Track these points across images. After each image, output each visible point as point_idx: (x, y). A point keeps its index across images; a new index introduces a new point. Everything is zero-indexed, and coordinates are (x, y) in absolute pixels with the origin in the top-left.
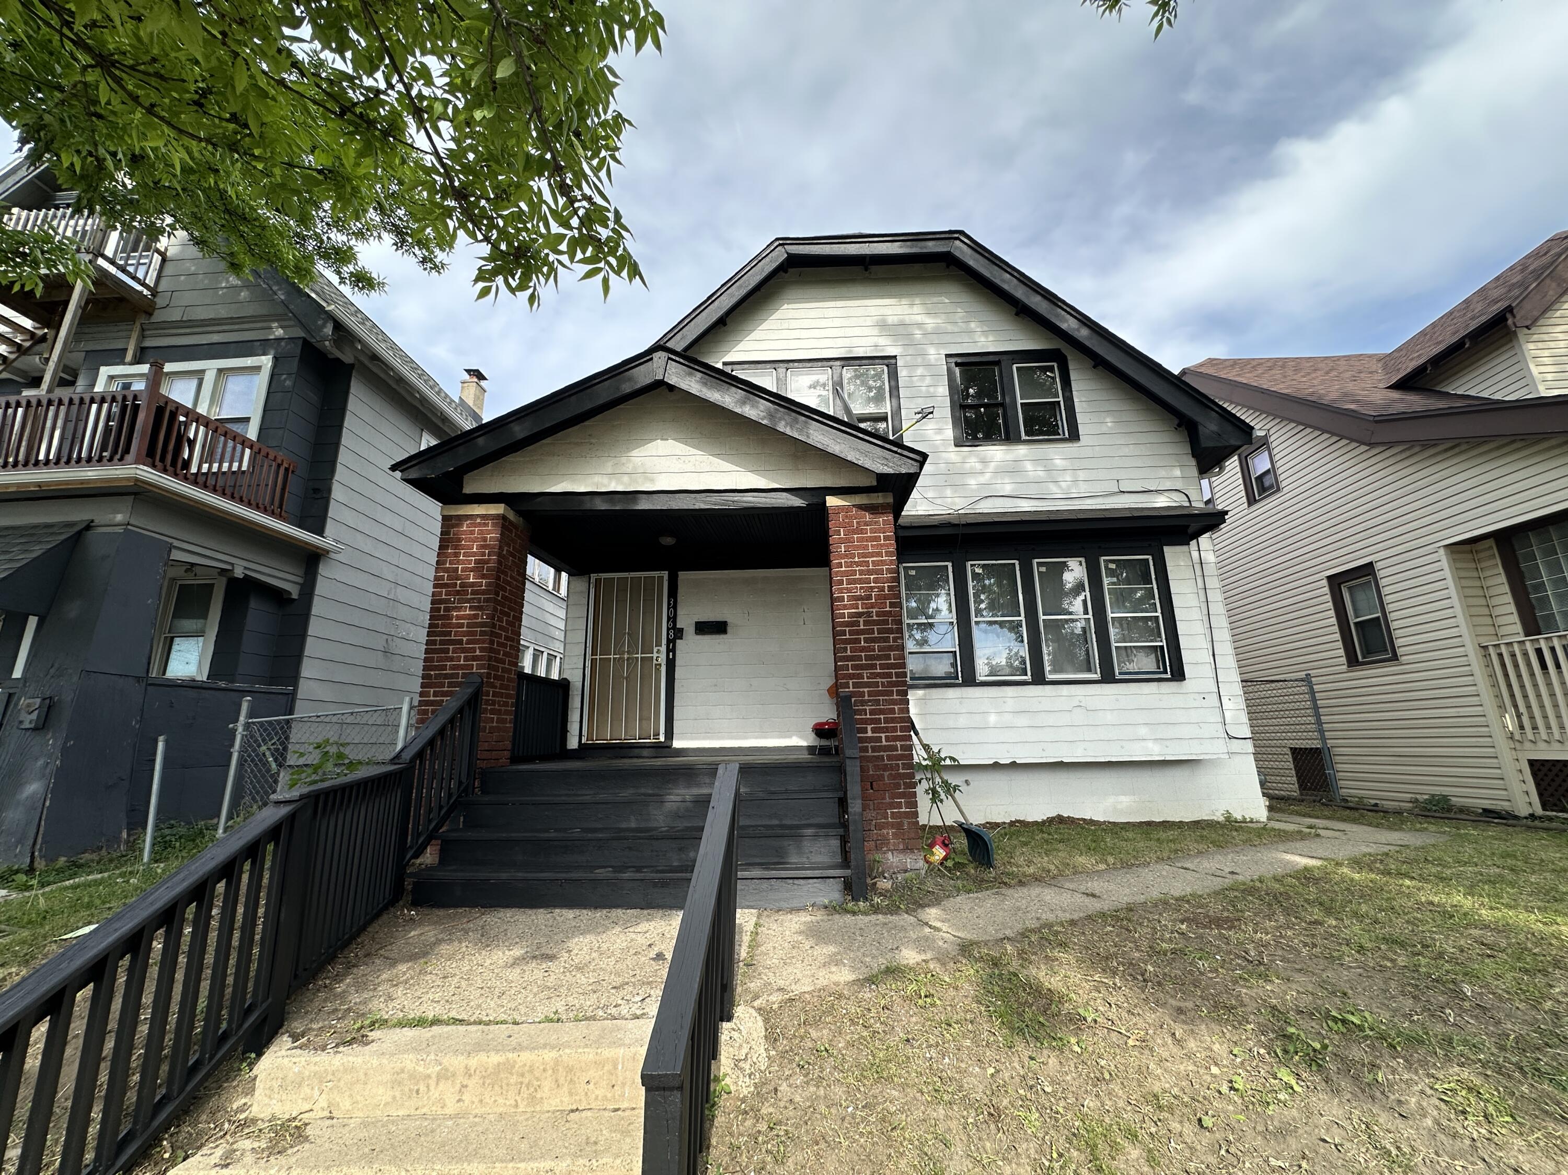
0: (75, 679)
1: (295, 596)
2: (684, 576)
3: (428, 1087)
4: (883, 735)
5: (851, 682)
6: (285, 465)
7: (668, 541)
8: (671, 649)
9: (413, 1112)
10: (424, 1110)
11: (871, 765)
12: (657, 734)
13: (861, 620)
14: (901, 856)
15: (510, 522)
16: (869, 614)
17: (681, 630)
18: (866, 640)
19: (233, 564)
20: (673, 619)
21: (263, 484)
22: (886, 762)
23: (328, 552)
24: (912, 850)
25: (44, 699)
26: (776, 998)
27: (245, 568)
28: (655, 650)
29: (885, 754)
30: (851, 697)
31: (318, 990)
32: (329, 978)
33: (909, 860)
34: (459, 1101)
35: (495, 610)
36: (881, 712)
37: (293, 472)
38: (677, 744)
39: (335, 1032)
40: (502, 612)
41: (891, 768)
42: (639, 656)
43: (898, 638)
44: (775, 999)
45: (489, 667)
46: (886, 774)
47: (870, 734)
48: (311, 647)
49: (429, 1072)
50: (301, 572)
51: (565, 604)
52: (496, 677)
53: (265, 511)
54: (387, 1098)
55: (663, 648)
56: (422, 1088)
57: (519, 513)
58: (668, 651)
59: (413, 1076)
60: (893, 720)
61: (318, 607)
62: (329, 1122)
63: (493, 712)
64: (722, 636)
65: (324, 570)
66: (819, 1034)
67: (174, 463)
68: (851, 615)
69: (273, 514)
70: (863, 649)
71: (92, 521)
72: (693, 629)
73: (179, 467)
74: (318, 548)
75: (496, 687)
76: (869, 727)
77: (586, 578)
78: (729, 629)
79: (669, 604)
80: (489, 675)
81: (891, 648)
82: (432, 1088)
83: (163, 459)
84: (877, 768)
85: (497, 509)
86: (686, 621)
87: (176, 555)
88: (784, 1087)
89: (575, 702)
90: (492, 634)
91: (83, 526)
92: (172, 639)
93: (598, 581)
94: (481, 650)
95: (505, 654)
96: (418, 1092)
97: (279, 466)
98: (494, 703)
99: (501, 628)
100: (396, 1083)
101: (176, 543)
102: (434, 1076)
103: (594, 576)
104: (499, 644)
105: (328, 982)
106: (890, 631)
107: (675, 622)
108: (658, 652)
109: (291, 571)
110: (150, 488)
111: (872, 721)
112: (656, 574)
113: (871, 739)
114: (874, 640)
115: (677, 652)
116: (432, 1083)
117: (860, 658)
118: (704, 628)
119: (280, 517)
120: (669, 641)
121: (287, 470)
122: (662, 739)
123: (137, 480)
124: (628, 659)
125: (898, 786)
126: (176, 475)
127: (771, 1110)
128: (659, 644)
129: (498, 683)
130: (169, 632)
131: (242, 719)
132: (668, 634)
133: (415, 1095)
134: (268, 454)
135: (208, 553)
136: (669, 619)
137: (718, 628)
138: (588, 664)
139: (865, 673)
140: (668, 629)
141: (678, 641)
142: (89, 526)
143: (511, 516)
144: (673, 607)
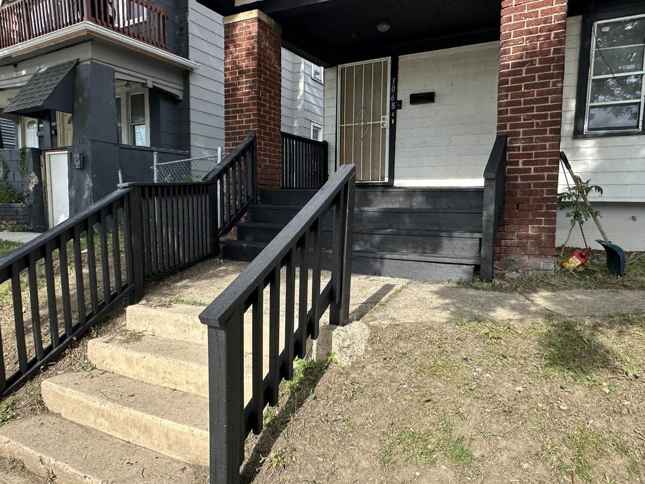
0: (89, 144)
1: (181, 98)
2: (403, 59)
3: (189, 330)
4: (532, 167)
5: (508, 124)
6: (162, 14)
7: (384, 28)
8: (393, 117)
9: (184, 340)
10: (188, 340)
11: (518, 191)
12: (383, 178)
13: (524, 69)
14: (536, 260)
15: (264, 23)
16: (532, 63)
17: (400, 102)
18: (526, 87)
19: (146, 80)
20: (394, 94)
21: (152, 28)
22: (532, 188)
23: (192, 69)
24: (546, 256)
25: (80, 154)
26: (387, 322)
27: (153, 82)
28: (382, 117)
29: (532, 182)
30: (507, 136)
31: (164, 286)
32: (170, 282)
33: (542, 263)
34: (202, 339)
35: (259, 88)
36: (533, 148)
37: (167, 18)
38: (397, 183)
39: (160, 301)
40: (265, 89)
41: (537, 193)
42: (371, 123)
43: (558, 82)
44: (385, 323)
45: (259, 126)
46: (532, 198)
47: (521, 166)
48: (194, 128)
49: (189, 323)
50: (181, 83)
51: (322, 88)
52: (265, 133)
53: (157, 46)
54: (173, 331)
55: (387, 117)
56: (187, 330)
57: (270, 15)
58: (391, 118)
59: (182, 323)
60: (543, 155)
61: (193, 104)
62: (152, 337)
63: (265, 155)
64: (432, 104)
65: (193, 81)
66: (405, 345)
67: (106, 20)
68: (514, 65)
69: (161, 47)
70: (523, 95)
71: (79, 59)
72: (408, 100)
73: (109, 22)
74: (186, 66)
75: (266, 140)
76: (521, 161)
77: (334, 69)
78: (436, 99)
79: (392, 82)
80: (259, 132)
81: (550, 92)
82: (191, 330)
83: (100, 18)
84: (524, 193)
85: (254, 13)
86: (404, 95)
87: (117, 76)
88: (369, 367)
89: (331, 157)
90: (259, 104)
91: (75, 62)
92: (134, 126)
93: (343, 70)
94: (254, 115)
95: (270, 118)
96: (185, 331)
97: (159, 14)
98: (265, 150)
99: (265, 100)
100: (176, 326)
101: (116, 68)
102: (191, 325)
103: (340, 67)
104: (264, 111)
105: (169, 283)
106: (551, 76)
107: (396, 96)
108: (384, 119)
109: (175, 82)
110: (97, 36)
111: (523, 156)
112: (383, 59)
113: (521, 171)
114: (534, 86)
115: (398, 119)
116: (191, 327)
117: (519, 103)
118: (416, 99)
119: (166, 49)
120: (391, 111)
121: (163, 17)
122: (386, 180)
123: (88, 30)
124: (364, 126)
125: (540, 207)
126: (108, 27)
127: (357, 376)
128: (385, 114)
129: (267, 138)
130: (132, 123)
131: (155, 163)
132: (391, 105)
133: (184, 332)
134: (151, 7)
135: (133, 73)
136: (391, 94)
137: (427, 98)
138: (339, 131)
139: (522, 116)
140: (391, 102)
141: (398, 111)
142: (78, 63)
143: (264, 18)
144: (395, 84)
